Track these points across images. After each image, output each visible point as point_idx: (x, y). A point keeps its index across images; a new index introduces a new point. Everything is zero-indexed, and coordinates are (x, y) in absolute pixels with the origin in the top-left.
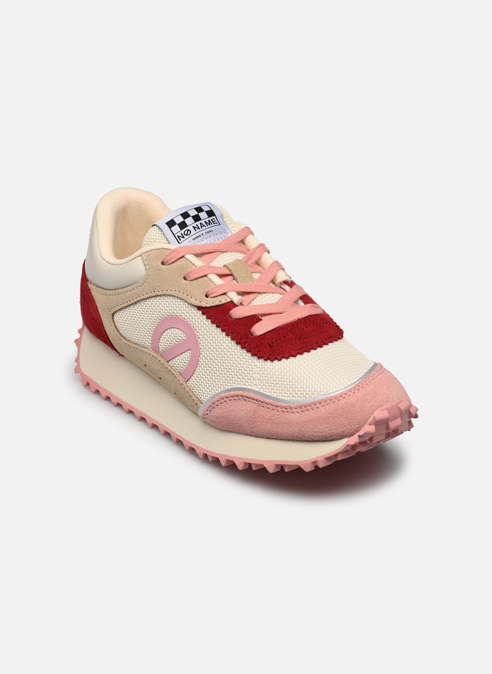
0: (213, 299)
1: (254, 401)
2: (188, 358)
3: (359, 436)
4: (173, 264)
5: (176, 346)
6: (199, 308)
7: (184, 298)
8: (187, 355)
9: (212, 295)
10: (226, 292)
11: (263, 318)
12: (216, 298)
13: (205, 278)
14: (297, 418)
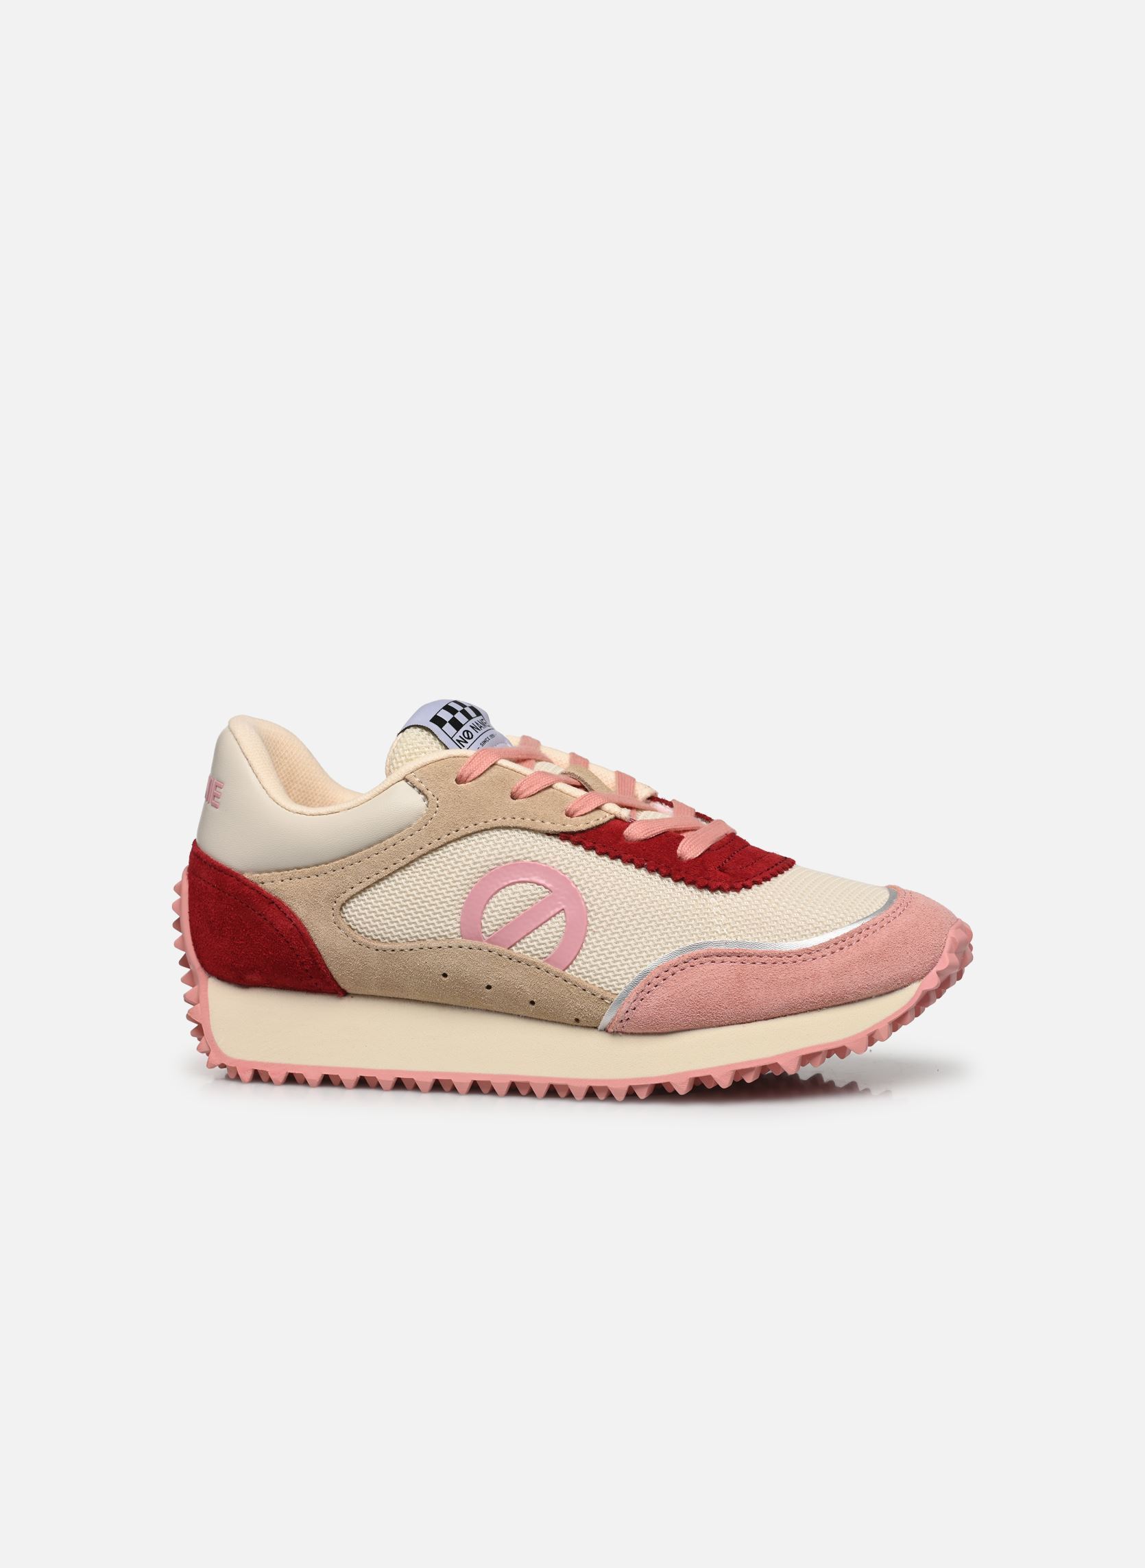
0: (584, 817)
1: (734, 958)
2: (561, 926)
3: (938, 973)
4: (482, 778)
5: (527, 915)
6: (565, 836)
7: (528, 826)
8: (557, 925)
9: (582, 811)
10: (599, 805)
11: (685, 835)
12: (588, 816)
13: (551, 790)
14: (828, 964)
